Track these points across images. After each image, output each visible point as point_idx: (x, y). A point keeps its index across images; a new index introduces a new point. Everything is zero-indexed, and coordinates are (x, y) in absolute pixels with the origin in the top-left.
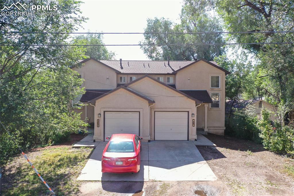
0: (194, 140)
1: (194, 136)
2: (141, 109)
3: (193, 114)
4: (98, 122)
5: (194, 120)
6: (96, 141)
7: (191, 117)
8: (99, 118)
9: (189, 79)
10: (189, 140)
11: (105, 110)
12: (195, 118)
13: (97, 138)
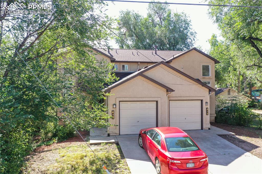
0: (208, 129)
1: (208, 125)
2: (159, 98)
3: (206, 103)
4: (112, 114)
5: (208, 108)
6: (111, 135)
7: (205, 105)
8: (114, 109)
9: (182, 67)
10: (204, 129)
11: (121, 100)
12: (209, 107)
13: (113, 132)
